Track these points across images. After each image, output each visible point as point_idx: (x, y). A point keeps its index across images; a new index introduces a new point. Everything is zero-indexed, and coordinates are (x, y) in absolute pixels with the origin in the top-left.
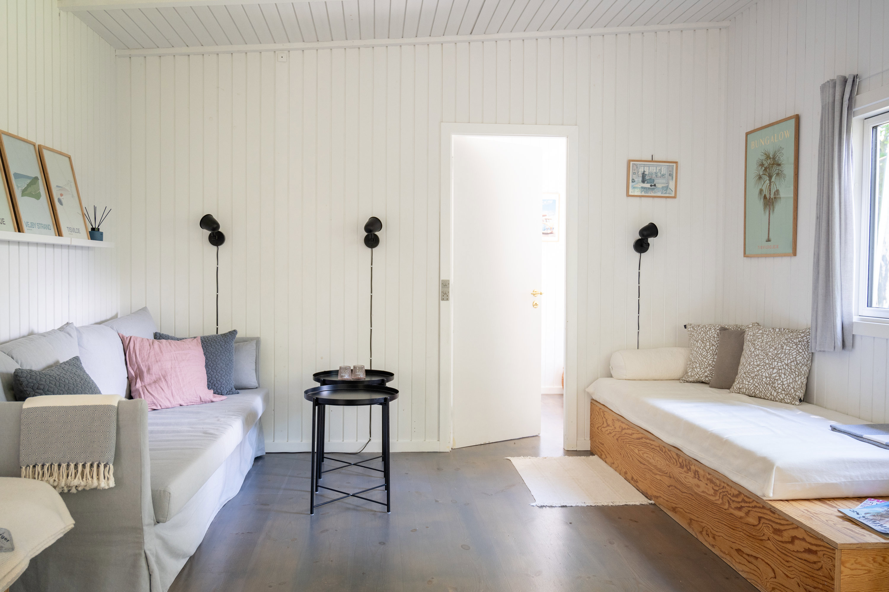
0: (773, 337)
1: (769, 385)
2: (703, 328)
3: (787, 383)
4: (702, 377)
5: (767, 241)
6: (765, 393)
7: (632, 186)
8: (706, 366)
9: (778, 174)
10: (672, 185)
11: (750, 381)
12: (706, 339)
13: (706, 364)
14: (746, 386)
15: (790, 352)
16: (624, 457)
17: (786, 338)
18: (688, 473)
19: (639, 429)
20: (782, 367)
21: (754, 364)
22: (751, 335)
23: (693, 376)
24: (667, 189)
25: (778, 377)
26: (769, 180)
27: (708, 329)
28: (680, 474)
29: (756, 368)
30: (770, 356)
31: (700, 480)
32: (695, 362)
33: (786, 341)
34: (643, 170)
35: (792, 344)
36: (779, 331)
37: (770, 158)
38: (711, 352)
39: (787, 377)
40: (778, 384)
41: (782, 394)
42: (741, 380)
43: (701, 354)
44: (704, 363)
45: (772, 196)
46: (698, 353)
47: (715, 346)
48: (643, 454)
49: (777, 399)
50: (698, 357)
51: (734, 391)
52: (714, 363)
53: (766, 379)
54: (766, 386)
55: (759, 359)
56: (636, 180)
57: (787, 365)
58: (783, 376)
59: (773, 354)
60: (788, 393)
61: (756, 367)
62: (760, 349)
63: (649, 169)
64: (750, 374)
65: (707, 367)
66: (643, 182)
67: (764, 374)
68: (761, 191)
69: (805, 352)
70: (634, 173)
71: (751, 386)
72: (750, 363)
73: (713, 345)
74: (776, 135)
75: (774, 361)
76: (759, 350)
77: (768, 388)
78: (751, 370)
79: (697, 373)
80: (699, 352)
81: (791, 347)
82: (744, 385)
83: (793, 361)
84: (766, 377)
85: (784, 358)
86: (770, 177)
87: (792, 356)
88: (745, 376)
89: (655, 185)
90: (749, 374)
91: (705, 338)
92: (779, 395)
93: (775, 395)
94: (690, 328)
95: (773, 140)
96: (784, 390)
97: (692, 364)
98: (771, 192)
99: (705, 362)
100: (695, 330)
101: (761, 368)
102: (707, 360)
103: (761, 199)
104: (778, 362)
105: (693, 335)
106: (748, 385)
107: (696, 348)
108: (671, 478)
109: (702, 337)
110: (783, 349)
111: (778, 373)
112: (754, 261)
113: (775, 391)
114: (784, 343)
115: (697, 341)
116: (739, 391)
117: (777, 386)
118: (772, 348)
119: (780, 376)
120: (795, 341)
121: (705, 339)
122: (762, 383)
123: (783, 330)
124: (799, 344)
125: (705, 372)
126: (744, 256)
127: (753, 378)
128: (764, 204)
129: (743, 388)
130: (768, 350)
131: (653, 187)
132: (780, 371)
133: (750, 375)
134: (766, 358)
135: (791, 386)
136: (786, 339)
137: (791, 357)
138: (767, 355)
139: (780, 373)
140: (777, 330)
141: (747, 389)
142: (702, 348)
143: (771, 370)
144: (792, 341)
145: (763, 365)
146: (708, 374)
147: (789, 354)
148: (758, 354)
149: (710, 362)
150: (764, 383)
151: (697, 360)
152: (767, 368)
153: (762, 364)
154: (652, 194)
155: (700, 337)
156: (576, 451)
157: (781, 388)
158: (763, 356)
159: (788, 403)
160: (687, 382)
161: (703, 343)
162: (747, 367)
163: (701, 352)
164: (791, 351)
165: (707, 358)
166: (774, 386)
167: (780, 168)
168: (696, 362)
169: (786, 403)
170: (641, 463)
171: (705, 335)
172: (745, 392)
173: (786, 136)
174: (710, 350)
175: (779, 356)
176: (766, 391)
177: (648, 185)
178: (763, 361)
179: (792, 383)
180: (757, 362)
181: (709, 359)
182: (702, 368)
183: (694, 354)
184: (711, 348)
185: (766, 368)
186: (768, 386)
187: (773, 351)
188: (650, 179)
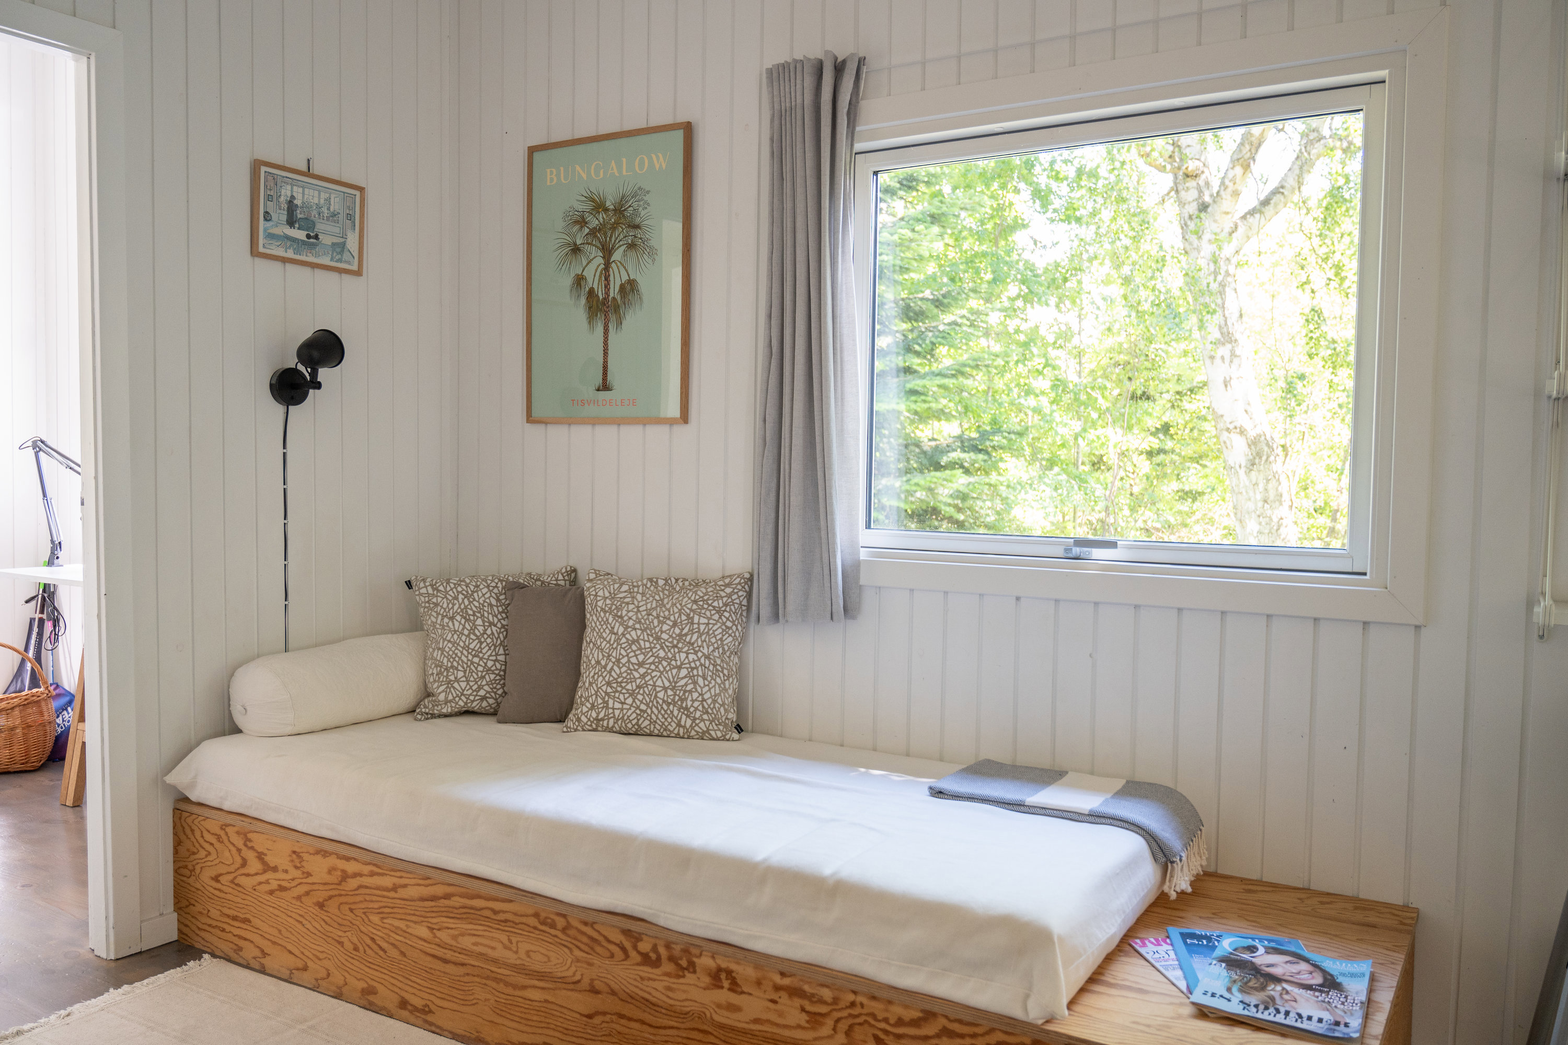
0: (657, 597)
1: (674, 706)
2: (459, 585)
3: (711, 697)
4: (473, 701)
5: (598, 390)
6: (663, 723)
7: (265, 230)
8: (480, 674)
9: (632, 246)
10: (352, 243)
11: (627, 701)
12: (474, 612)
13: (480, 668)
14: (617, 712)
15: (709, 630)
16: (356, 949)
17: (693, 598)
18: (684, 976)
19: (431, 873)
20: (698, 663)
21: (629, 661)
22: (605, 598)
23: (450, 701)
24: (343, 251)
25: (692, 686)
26: (604, 258)
27: (472, 588)
28: (646, 983)
29: (636, 670)
30: (667, 640)
31: (743, 993)
32: (452, 667)
33: (695, 607)
34: (289, 194)
35: (710, 611)
36: (665, 584)
37: (606, 210)
38: (489, 640)
39: (710, 682)
40: (693, 701)
41: (703, 720)
42: (600, 701)
43: (466, 647)
44: (476, 668)
45: (614, 291)
46: (458, 644)
47: (495, 626)
48: (455, 938)
49: (693, 733)
50: (459, 654)
51: (582, 727)
52: (498, 666)
53: (666, 692)
54: (665, 707)
55: (640, 649)
56: (274, 216)
57: (707, 657)
58: (700, 681)
59: (671, 636)
60: (715, 718)
61: (636, 667)
62: (637, 626)
63: (303, 194)
64: (623, 685)
65: (483, 677)
66: (291, 222)
67: (659, 683)
68: (579, 280)
69: (737, 626)
70: (269, 198)
71: (630, 712)
72: (618, 661)
73: (491, 624)
74: (624, 160)
75: (679, 652)
76: (635, 629)
77: (672, 712)
78: (624, 675)
79: (462, 694)
80: (462, 644)
81: (709, 619)
82: (611, 711)
83: (718, 648)
84: (665, 689)
85: (700, 643)
86: (608, 252)
87: (715, 636)
88: (609, 690)
89: (316, 237)
90: (621, 686)
91: (471, 609)
92: (697, 725)
93: (688, 726)
94: (426, 587)
95: (615, 171)
96: (707, 713)
97: (445, 674)
98: (609, 284)
99: (479, 665)
100: (439, 591)
101: (649, 669)
102: (481, 659)
103: (579, 296)
104: (688, 654)
105: (436, 605)
106: (622, 709)
107: (450, 635)
108: (597, 992)
109: (462, 606)
110: (692, 623)
111: (690, 677)
112: (557, 433)
113: (688, 716)
114: (691, 610)
115: (452, 618)
116: (597, 726)
117: (692, 706)
118: (665, 623)
119: (695, 683)
120: (715, 604)
121: (470, 612)
122: (657, 702)
123: (673, 581)
124: (725, 611)
125: (480, 688)
126: (528, 421)
127: (632, 694)
128: (590, 308)
129: (609, 719)
130: (657, 629)
131: (312, 240)
132: (695, 672)
133: (623, 688)
134: (659, 647)
135: (720, 701)
136: (695, 602)
137: (713, 640)
138: (658, 638)
139: (694, 676)
140: (661, 582)
141: (618, 720)
142: (466, 632)
143: (674, 671)
144: (708, 604)
145: (653, 663)
146: (488, 692)
147: (708, 633)
148: (635, 638)
149: (490, 664)
150: (661, 702)
151: (458, 664)
152: (664, 668)
153: (651, 660)
154: (311, 259)
155: (456, 607)
156: (140, 953)
157: (700, 708)
158: (650, 643)
159: (718, 739)
160: (433, 716)
161: (467, 620)
162: (612, 669)
163: (464, 642)
164: (711, 626)
165: (481, 655)
166: (684, 705)
167: (639, 232)
168: (457, 669)
169: (714, 739)
170: (446, 961)
171: (470, 602)
172: (613, 726)
173: (657, 166)
174: (485, 636)
175: (688, 640)
176: (666, 719)
177: (301, 235)
178: (650, 654)
179: (719, 694)
180: (636, 656)
181: (486, 657)
182: (472, 679)
183: (447, 649)
184: (489, 632)
185: (662, 669)
186: (671, 707)
187: (669, 630)
188: (306, 219)
